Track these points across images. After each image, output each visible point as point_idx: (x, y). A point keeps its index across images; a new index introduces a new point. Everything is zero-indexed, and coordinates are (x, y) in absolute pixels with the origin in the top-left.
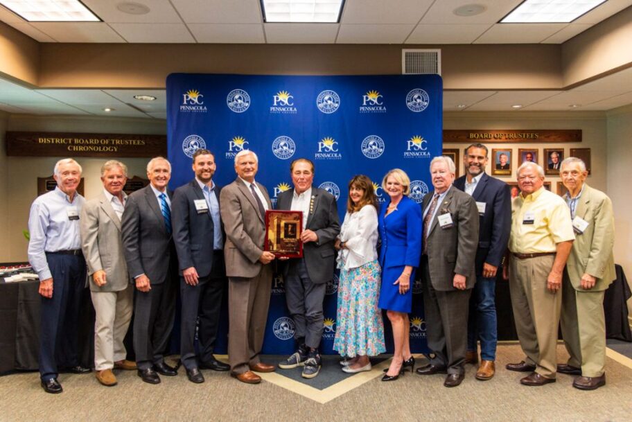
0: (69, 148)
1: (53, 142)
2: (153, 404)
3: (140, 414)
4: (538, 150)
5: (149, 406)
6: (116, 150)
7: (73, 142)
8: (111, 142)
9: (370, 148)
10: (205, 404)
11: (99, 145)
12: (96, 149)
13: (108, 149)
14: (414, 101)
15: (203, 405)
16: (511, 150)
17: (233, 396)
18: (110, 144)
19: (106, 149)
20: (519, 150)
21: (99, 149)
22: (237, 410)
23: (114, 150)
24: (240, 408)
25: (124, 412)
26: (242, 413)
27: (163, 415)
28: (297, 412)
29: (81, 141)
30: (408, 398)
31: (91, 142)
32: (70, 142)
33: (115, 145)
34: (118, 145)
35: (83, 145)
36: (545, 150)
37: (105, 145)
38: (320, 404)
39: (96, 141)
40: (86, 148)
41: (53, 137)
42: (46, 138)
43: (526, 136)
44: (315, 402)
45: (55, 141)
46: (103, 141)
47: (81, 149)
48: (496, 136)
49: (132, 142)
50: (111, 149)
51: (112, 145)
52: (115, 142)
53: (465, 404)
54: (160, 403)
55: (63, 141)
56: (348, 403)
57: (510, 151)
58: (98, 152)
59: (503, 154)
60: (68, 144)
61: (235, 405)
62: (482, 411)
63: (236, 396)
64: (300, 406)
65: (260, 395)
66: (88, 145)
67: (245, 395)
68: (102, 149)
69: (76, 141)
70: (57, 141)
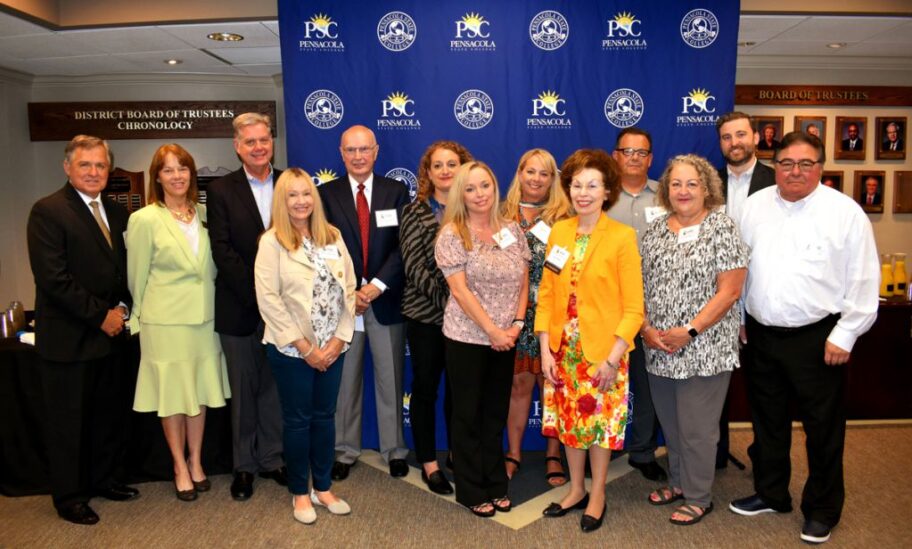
0: (119, 125)
1: (95, 117)
2: (247, 524)
3: (226, 540)
4: (866, 118)
5: (240, 527)
6: (190, 127)
7: (125, 116)
8: (182, 114)
9: (618, 110)
10: (328, 527)
11: (163, 120)
12: (160, 125)
13: (178, 125)
14: (694, 30)
15: (324, 528)
16: (825, 118)
17: (373, 515)
18: (180, 119)
19: (174, 125)
20: (838, 118)
21: (164, 126)
22: (378, 538)
23: (187, 126)
24: (382, 535)
25: (203, 536)
26: (386, 542)
27: (261, 543)
28: (474, 544)
29: (138, 115)
30: (654, 520)
31: (152, 114)
32: (121, 116)
33: (188, 119)
34: (193, 119)
35: (139, 120)
36: (878, 120)
37: (174, 119)
38: (512, 529)
39: (160, 114)
40: (144, 126)
41: (96, 110)
42: (86, 111)
43: (849, 95)
44: (503, 526)
45: (98, 115)
46: (170, 114)
47: (137, 126)
48: (801, 96)
49: (214, 114)
50: (182, 125)
51: (184, 119)
52: (188, 115)
53: (746, 528)
54: (259, 523)
55: (109, 115)
56: (557, 530)
57: (823, 120)
58: (163, 129)
59: (812, 125)
60: (119, 120)
61: (375, 531)
62: (771, 540)
63: (376, 516)
64: (478, 533)
65: (414, 514)
66: (148, 120)
67: (391, 513)
68: (168, 125)
69: (131, 114)
70: (102, 115)
